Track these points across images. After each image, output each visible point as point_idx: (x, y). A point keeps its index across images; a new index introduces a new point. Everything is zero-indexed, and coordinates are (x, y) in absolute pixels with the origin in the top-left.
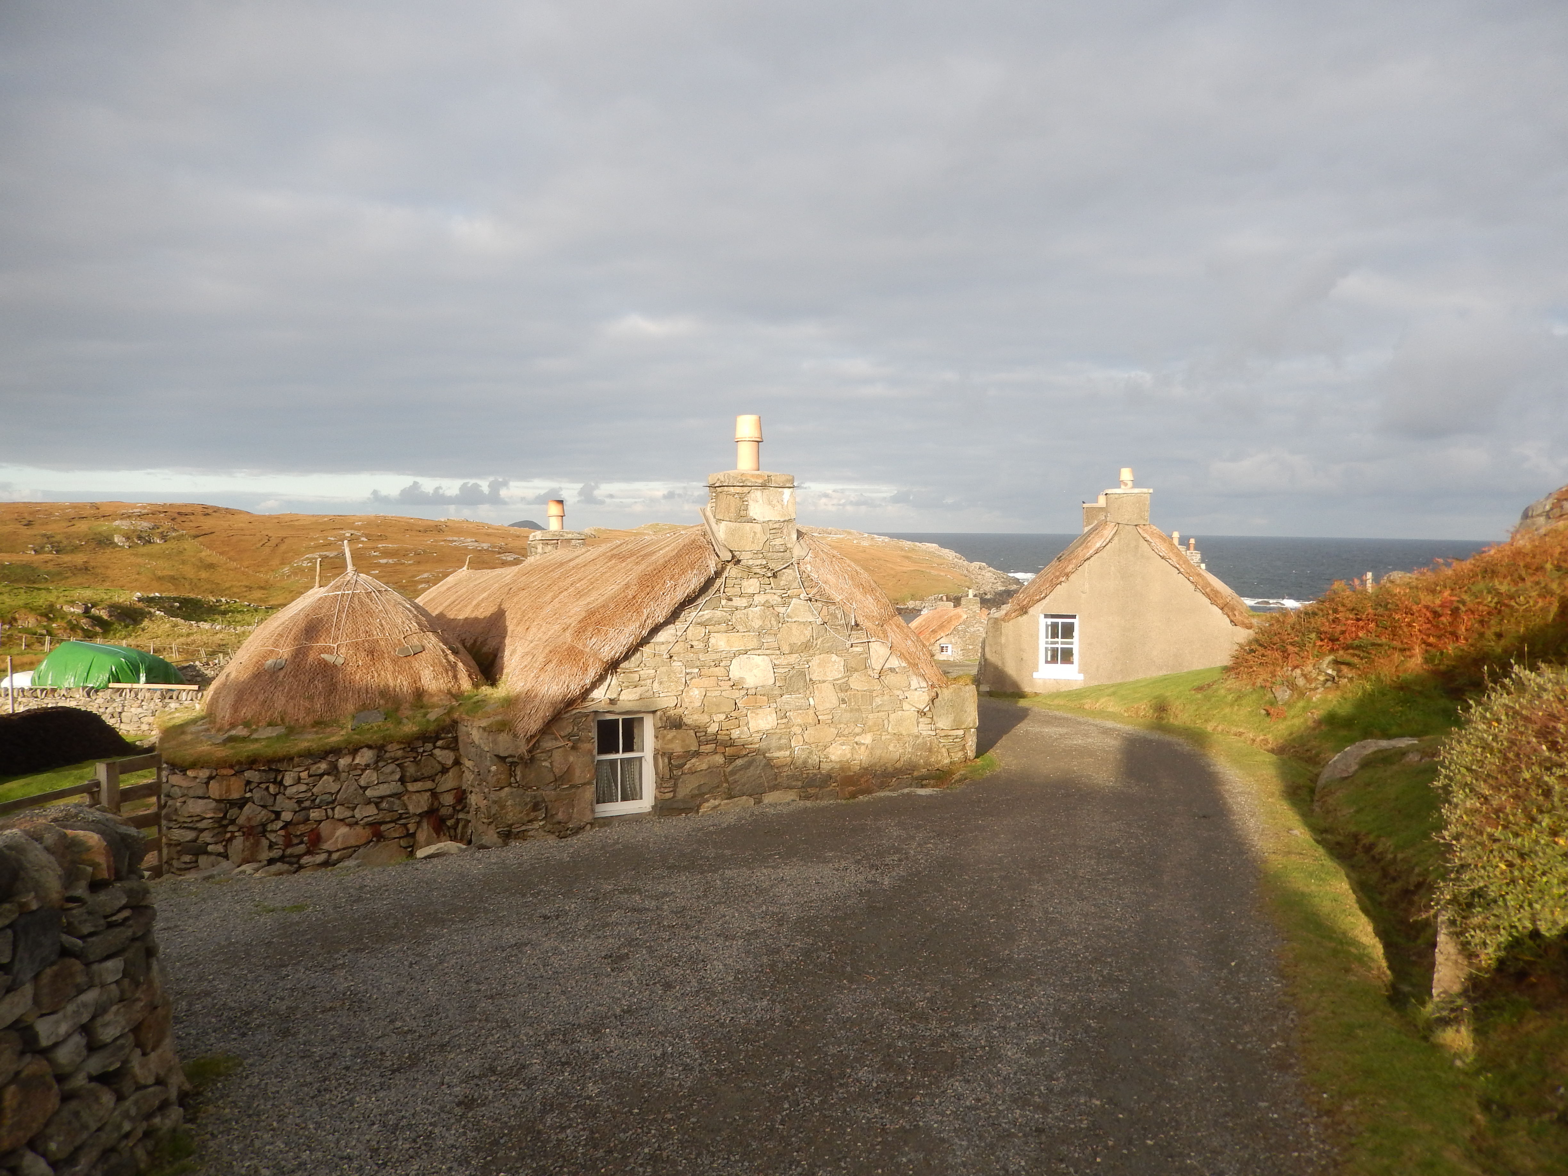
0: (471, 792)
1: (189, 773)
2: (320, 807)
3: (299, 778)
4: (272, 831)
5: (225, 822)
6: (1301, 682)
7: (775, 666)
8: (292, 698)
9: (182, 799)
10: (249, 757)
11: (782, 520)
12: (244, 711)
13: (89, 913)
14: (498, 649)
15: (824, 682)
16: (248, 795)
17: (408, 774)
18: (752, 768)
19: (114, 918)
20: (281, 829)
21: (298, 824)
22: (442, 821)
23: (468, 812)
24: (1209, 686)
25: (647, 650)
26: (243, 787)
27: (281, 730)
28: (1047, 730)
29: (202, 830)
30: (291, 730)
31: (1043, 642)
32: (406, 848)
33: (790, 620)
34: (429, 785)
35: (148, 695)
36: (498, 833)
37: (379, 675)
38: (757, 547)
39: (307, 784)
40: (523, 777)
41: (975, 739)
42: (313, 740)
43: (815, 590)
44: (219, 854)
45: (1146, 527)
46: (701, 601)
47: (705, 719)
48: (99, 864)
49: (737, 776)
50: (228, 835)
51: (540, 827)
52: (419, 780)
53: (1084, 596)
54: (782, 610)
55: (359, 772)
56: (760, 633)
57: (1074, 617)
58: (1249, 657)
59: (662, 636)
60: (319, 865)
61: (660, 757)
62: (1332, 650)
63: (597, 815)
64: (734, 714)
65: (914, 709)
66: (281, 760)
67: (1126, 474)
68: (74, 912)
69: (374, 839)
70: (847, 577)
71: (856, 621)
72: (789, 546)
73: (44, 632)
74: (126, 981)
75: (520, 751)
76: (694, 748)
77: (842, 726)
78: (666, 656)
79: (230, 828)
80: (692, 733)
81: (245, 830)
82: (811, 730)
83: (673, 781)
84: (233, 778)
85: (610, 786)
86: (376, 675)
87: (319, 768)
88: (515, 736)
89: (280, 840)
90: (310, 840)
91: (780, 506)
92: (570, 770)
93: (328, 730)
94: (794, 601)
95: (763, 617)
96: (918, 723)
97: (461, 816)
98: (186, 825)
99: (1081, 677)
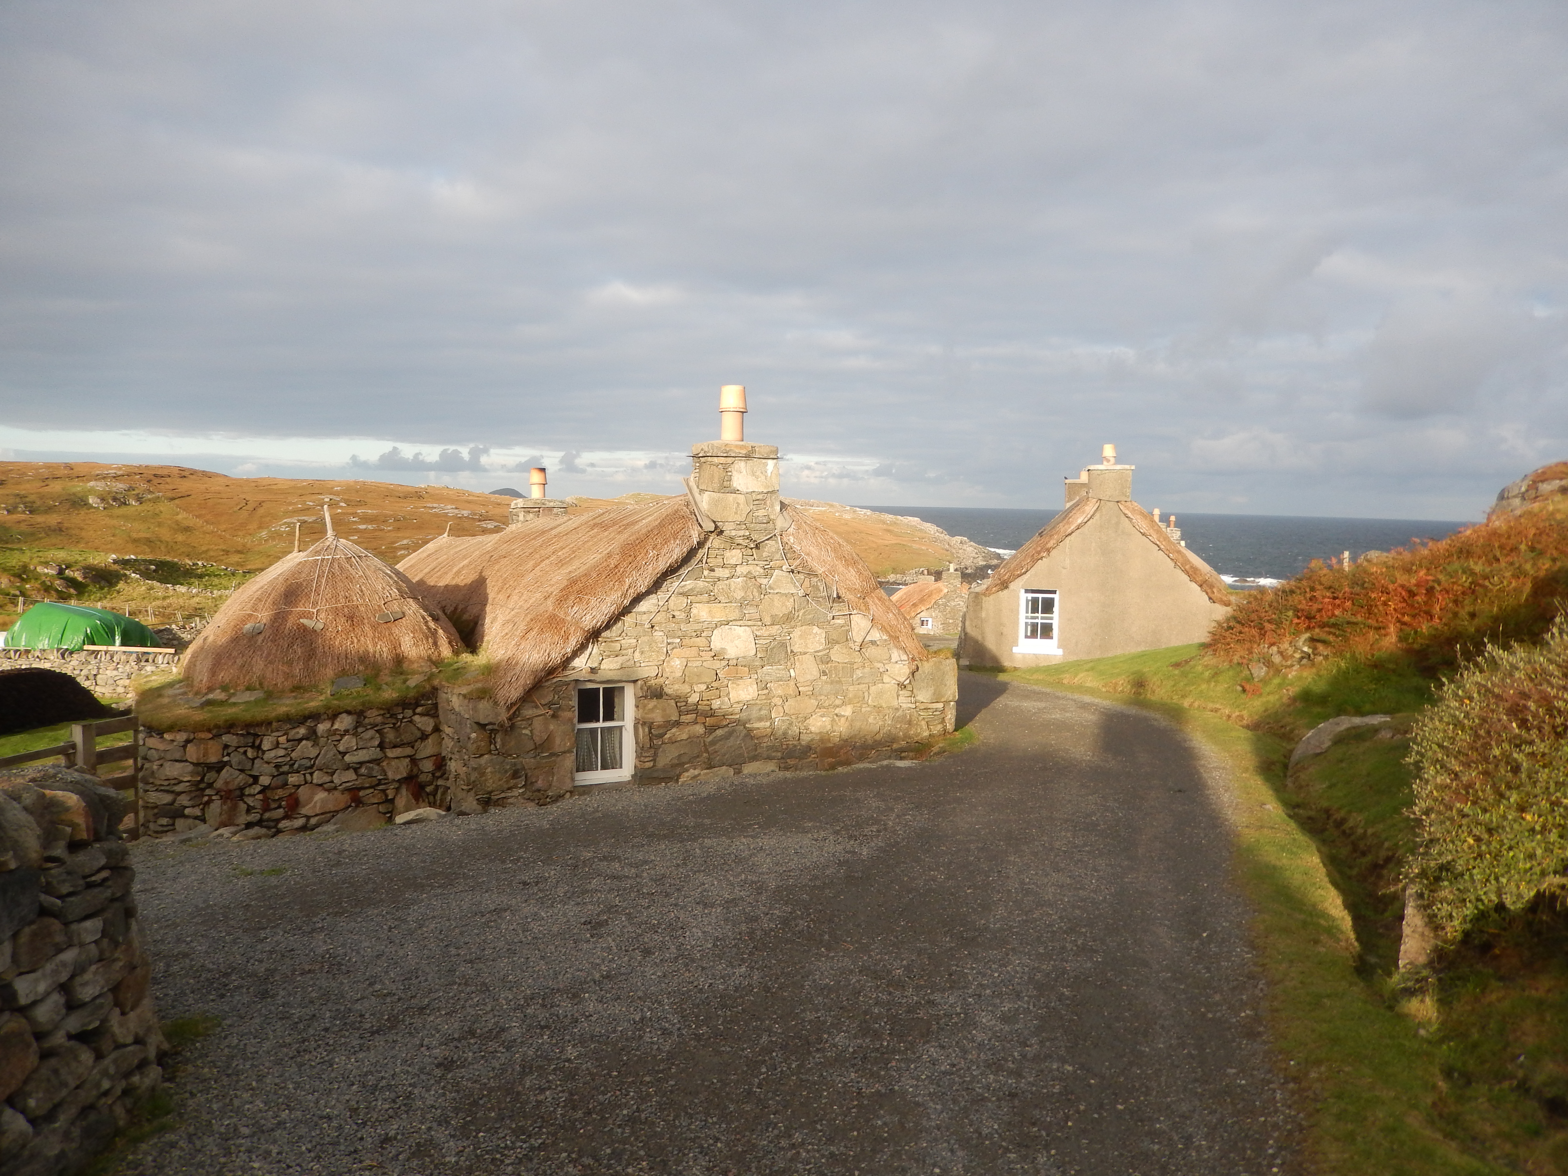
0: (451, 759)
1: (166, 736)
2: (298, 772)
3: (278, 743)
4: (249, 795)
5: (202, 786)
6: (1277, 659)
7: (756, 637)
8: (271, 662)
9: (159, 762)
10: (226, 721)
11: (765, 491)
12: (222, 674)
13: (69, 873)
14: (478, 617)
15: (805, 653)
16: (226, 759)
17: (387, 740)
18: (732, 739)
19: (93, 878)
20: (259, 793)
21: (277, 788)
22: (422, 787)
23: (448, 779)
24: (1187, 662)
25: (628, 619)
26: (221, 751)
27: (258, 694)
28: (1026, 704)
29: (179, 794)
30: (270, 695)
31: (1024, 617)
32: (385, 813)
33: (772, 591)
34: (408, 751)
35: (123, 657)
36: (478, 799)
37: (359, 641)
38: (740, 519)
39: (286, 749)
40: (503, 745)
41: (954, 712)
42: (292, 705)
43: (798, 562)
44: (196, 818)
45: (1128, 504)
46: (684, 571)
47: (686, 689)
48: (78, 825)
49: (717, 747)
50: (206, 799)
51: (520, 794)
52: (399, 747)
53: (1064, 571)
54: (764, 581)
55: (338, 738)
56: (742, 604)
57: (1054, 592)
58: (1227, 634)
59: (644, 606)
60: (297, 829)
61: (640, 726)
62: (1308, 628)
63: (577, 783)
64: (715, 684)
65: (894, 681)
66: (260, 724)
67: (1109, 450)
68: (53, 871)
69: (353, 804)
70: (829, 549)
71: (838, 594)
72: (772, 517)
73: (18, 593)
74: (105, 941)
75: (500, 719)
76: (674, 718)
77: (823, 697)
78: (648, 626)
79: (208, 792)
80: (673, 703)
81: (223, 793)
82: (791, 702)
83: (652, 751)
84: (211, 742)
85: (590, 755)
86: (356, 641)
87: (298, 733)
88: (496, 703)
89: (258, 805)
90: (288, 804)
91: (763, 477)
92: (550, 738)
93: (307, 695)
94: (777, 572)
95: (745, 588)
96: (898, 696)
97: (440, 782)
98: (163, 788)
99: (1060, 652)
